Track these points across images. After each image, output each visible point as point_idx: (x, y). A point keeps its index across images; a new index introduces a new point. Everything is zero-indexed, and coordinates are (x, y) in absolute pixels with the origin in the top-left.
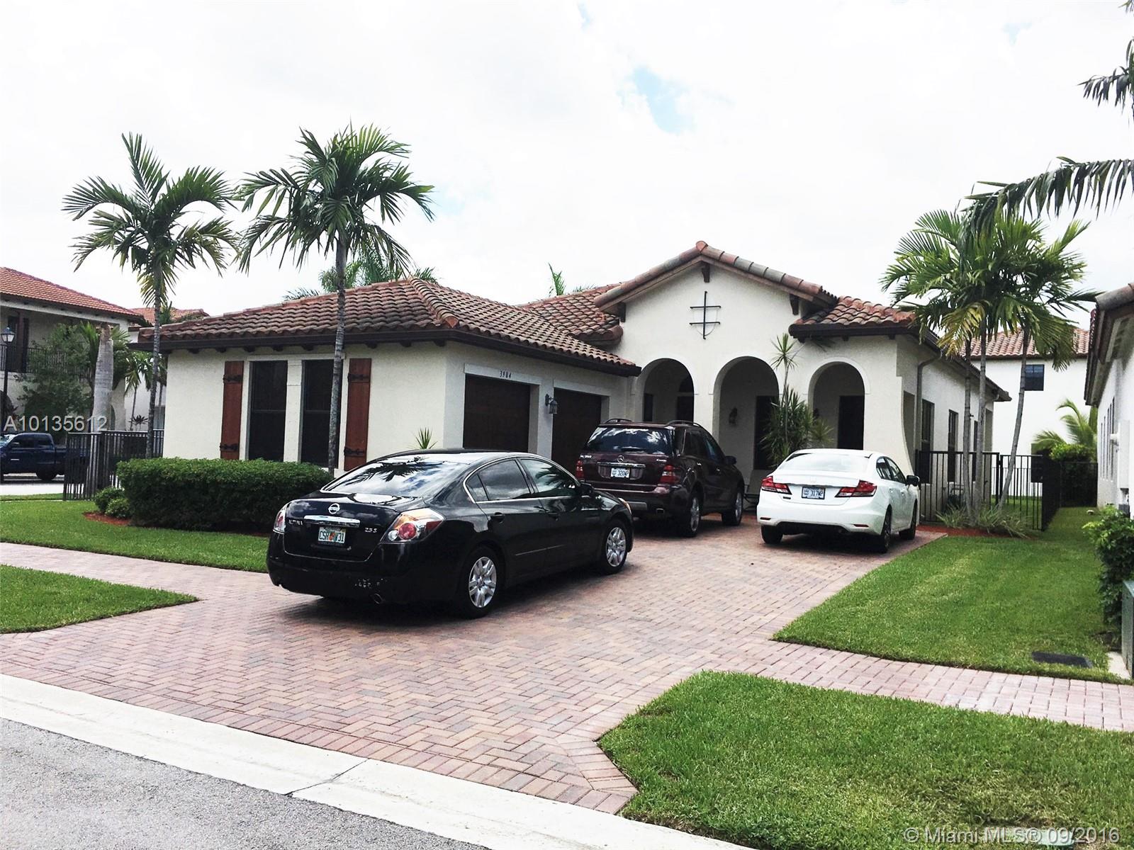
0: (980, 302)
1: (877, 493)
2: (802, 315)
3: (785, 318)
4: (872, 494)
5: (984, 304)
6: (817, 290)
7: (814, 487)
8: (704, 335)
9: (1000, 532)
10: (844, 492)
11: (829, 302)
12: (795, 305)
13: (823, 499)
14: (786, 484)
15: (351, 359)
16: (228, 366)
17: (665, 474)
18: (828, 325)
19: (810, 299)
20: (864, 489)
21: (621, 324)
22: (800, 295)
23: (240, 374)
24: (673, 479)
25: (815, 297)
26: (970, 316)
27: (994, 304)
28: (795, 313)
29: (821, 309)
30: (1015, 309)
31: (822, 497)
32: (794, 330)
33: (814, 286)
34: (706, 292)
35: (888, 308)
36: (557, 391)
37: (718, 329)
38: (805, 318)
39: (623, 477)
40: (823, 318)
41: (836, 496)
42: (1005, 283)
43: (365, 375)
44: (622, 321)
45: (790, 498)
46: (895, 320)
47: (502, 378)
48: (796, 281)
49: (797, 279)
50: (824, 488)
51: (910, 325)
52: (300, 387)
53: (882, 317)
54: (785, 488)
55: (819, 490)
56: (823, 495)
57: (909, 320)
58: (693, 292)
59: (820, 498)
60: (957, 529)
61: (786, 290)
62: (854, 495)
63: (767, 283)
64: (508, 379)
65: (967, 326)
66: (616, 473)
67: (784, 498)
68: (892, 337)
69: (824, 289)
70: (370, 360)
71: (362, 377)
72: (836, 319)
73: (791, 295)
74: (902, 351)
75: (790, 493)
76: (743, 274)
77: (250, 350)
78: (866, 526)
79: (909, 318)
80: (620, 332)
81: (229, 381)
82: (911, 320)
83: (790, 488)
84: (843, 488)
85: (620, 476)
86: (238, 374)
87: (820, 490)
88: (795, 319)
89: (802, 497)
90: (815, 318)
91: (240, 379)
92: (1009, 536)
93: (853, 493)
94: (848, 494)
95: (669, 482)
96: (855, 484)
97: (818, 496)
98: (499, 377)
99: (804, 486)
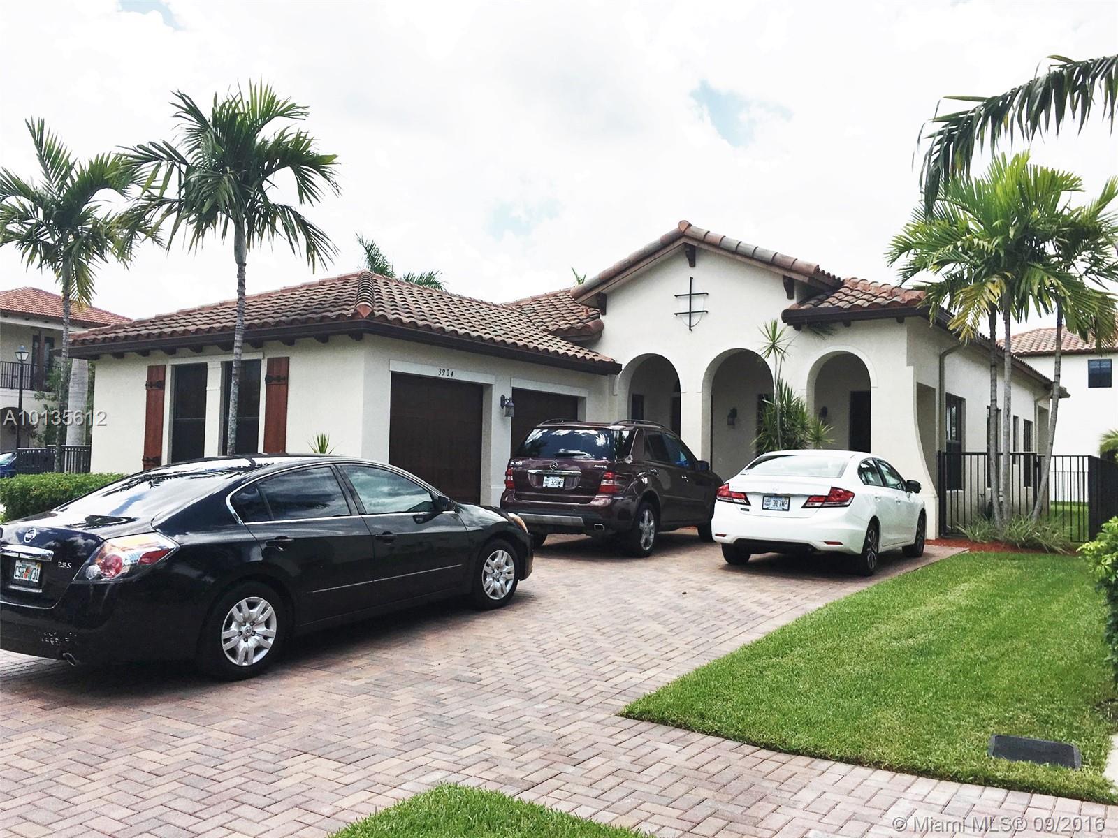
0: (999, 275)
1: (854, 503)
2: (798, 298)
3: (777, 302)
4: (847, 503)
5: (1005, 277)
6: (812, 270)
7: (776, 496)
8: (690, 326)
9: (1032, 546)
10: (813, 501)
11: (832, 285)
12: (790, 287)
13: (788, 510)
14: (744, 494)
15: (268, 359)
16: (151, 370)
17: (604, 483)
18: (827, 308)
19: (806, 280)
20: (838, 498)
21: (602, 318)
22: (794, 276)
23: (162, 379)
24: (614, 489)
25: (810, 278)
26: (988, 292)
27: (1017, 277)
28: (790, 297)
29: (822, 292)
30: (1042, 282)
31: (786, 507)
32: (788, 316)
33: (809, 266)
34: (691, 278)
35: (896, 287)
36: (515, 390)
37: (706, 318)
38: (801, 303)
39: (557, 486)
40: (822, 301)
41: (802, 508)
42: (1030, 251)
43: (282, 377)
44: (602, 315)
45: (748, 510)
46: (903, 300)
47: (441, 376)
48: (789, 260)
49: (791, 258)
50: (788, 497)
51: (919, 305)
52: (220, 391)
53: (888, 298)
54: (744, 498)
55: (781, 500)
56: (787, 505)
57: (918, 299)
58: (678, 278)
59: (783, 510)
60: (982, 543)
61: (778, 271)
62: (824, 505)
63: (757, 264)
64: (450, 377)
65: (984, 303)
66: (549, 482)
67: (742, 509)
68: (900, 320)
69: (821, 269)
70: (289, 358)
71: (279, 378)
72: (836, 301)
73: (784, 277)
74: (914, 335)
75: (749, 504)
76: (730, 255)
77: (172, 352)
78: (840, 543)
79: (918, 297)
80: (600, 328)
81: (151, 387)
82: (920, 300)
83: (750, 498)
84: (811, 496)
85: (553, 486)
86: (160, 379)
87: (783, 500)
88: (791, 304)
89: (763, 509)
90: (812, 302)
91: (161, 385)
92: (1044, 551)
93: (823, 502)
94: (817, 504)
95: (611, 491)
96: (826, 492)
97: (781, 508)
98: (437, 376)
99: (765, 495)
